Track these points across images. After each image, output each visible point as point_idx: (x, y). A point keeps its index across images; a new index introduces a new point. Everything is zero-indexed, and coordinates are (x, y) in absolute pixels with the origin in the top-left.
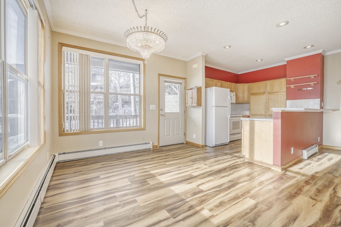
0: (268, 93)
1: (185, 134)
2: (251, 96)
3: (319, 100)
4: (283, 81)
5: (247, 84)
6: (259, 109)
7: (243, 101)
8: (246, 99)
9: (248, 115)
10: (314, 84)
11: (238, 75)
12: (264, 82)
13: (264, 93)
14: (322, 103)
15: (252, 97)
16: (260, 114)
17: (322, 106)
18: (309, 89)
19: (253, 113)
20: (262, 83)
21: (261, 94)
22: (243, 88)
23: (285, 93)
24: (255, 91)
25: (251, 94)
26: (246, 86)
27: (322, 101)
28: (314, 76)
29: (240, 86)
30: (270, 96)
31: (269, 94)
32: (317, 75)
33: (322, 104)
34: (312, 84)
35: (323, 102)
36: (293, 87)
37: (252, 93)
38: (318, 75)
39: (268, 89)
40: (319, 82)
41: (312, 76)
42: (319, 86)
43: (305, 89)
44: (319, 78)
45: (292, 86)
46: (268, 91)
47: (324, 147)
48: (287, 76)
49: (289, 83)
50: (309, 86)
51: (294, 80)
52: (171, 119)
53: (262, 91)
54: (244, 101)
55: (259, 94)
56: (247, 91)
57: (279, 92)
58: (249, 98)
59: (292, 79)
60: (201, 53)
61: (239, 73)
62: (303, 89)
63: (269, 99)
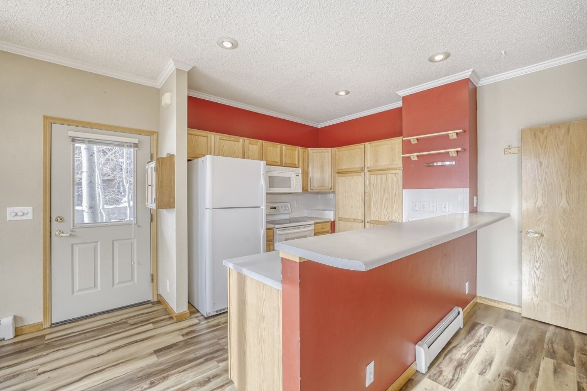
0: (369, 171)
1: (153, 278)
2: (337, 175)
3: (467, 190)
4: (396, 143)
5: (329, 150)
6: (352, 207)
7: (321, 188)
8: (328, 184)
9: (332, 220)
10: (457, 152)
11: (317, 130)
12: (361, 146)
13: (362, 170)
14: (475, 198)
15: (341, 180)
16: (354, 219)
17: (475, 205)
18: (447, 163)
19: (341, 216)
20: (357, 149)
21: (356, 172)
22: (321, 157)
23: (400, 173)
24: (344, 166)
25: (338, 173)
26: (326, 154)
27: (474, 192)
28: (457, 134)
29: (316, 153)
30: (373, 177)
31: (372, 173)
32: (461, 131)
33: (475, 201)
34: (452, 151)
35: (477, 196)
36: (416, 159)
37: (340, 171)
38: (465, 131)
39: (369, 163)
40: (467, 147)
41: (452, 134)
42: (466, 157)
43: (440, 164)
44: (467, 138)
45: (414, 156)
46: (369, 166)
47: (479, 301)
48: (404, 133)
49: (407, 148)
50: (446, 156)
51: (416, 142)
52: (99, 243)
53: (357, 165)
54: (324, 188)
55: (352, 172)
56: (330, 166)
57: (388, 169)
58: (334, 182)
59: (413, 139)
60: (173, 64)
61: (320, 126)
62: (435, 164)
63: (370, 185)
